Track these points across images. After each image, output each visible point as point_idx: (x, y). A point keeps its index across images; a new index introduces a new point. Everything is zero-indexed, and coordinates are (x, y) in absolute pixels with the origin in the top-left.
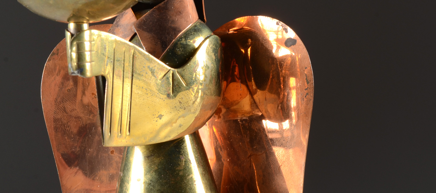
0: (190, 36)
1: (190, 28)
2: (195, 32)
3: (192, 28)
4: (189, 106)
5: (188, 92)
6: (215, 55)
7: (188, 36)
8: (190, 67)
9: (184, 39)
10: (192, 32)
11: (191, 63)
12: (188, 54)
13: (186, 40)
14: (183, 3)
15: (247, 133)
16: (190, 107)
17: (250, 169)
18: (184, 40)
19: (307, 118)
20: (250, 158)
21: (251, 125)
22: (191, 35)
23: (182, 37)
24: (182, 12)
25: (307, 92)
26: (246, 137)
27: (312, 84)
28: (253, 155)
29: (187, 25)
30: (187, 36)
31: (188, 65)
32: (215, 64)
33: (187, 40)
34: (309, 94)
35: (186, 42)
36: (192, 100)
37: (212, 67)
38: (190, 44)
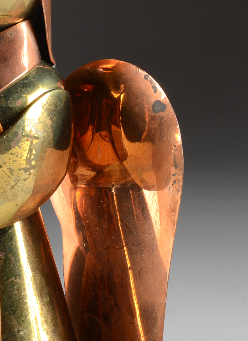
0: (13, 94)
1: (16, 82)
2: (23, 88)
3: (21, 82)
4: (5, 192)
5: (3, 174)
6: (51, 119)
7: (11, 94)
8: (8, 140)
9: (4, 99)
10: (18, 88)
11: (9, 135)
12: (7, 121)
13: (6, 100)
14: (13, 44)
15: (105, 217)
16: (6, 194)
17: (108, 265)
18: (4, 101)
19: (173, 214)
20: (107, 249)
21: (109, 208)
22: (17, 92)
23: (2, 96)
24: (8, 58)
25: (175, 180)
26: (104, 222)
27: (181, 169)
28: (111, 247)
29: (12, 78)
30: (9, 95)
31: (5, 137)
32: (51, 133)
33: (8, 101)
34: (177, 182)
35: (6, 104)
36: (9, 184)
37: (44, 137)
38: (12, 107)
